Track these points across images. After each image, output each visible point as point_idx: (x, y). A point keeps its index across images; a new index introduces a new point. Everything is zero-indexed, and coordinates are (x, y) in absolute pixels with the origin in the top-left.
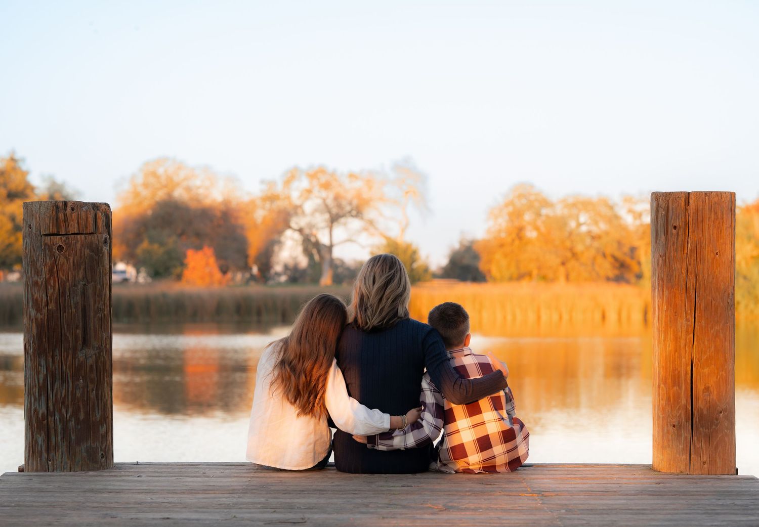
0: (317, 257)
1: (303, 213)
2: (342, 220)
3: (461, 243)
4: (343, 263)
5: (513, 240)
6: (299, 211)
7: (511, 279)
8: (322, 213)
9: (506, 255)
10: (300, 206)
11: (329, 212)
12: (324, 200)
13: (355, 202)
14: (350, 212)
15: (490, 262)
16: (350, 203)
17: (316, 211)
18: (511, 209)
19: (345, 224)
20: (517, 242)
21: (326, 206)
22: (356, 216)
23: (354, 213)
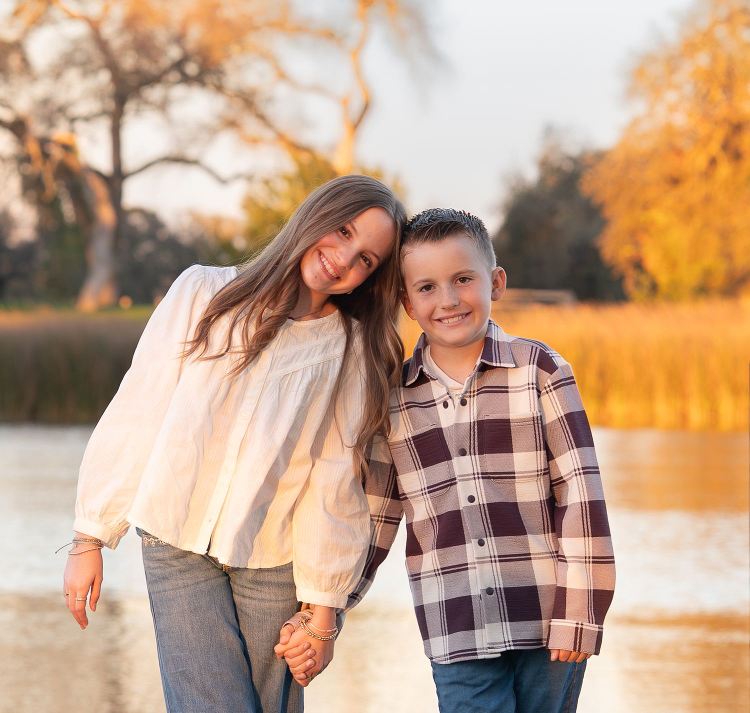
0: (68, 209)
1: (26, 64)
2: (155, 93)
3: (545, 165)
4: (153, 221)
5: (713, 162)
6: (14, 61)
7: (703, 290)
8: (87, 69)
9: (688, 214)
10: (17, 46)
11: (112, 66)
12: (95, 27)
13: (196, 34)
14: (178, 66)
15: (635, 235)
16: (179, 39)
17: (68, 61)
18: (703, 59)
19: (163, 106)
20: (724, 170)
21: (102, 44)
22: (199, 80)
23: (192, 69)
